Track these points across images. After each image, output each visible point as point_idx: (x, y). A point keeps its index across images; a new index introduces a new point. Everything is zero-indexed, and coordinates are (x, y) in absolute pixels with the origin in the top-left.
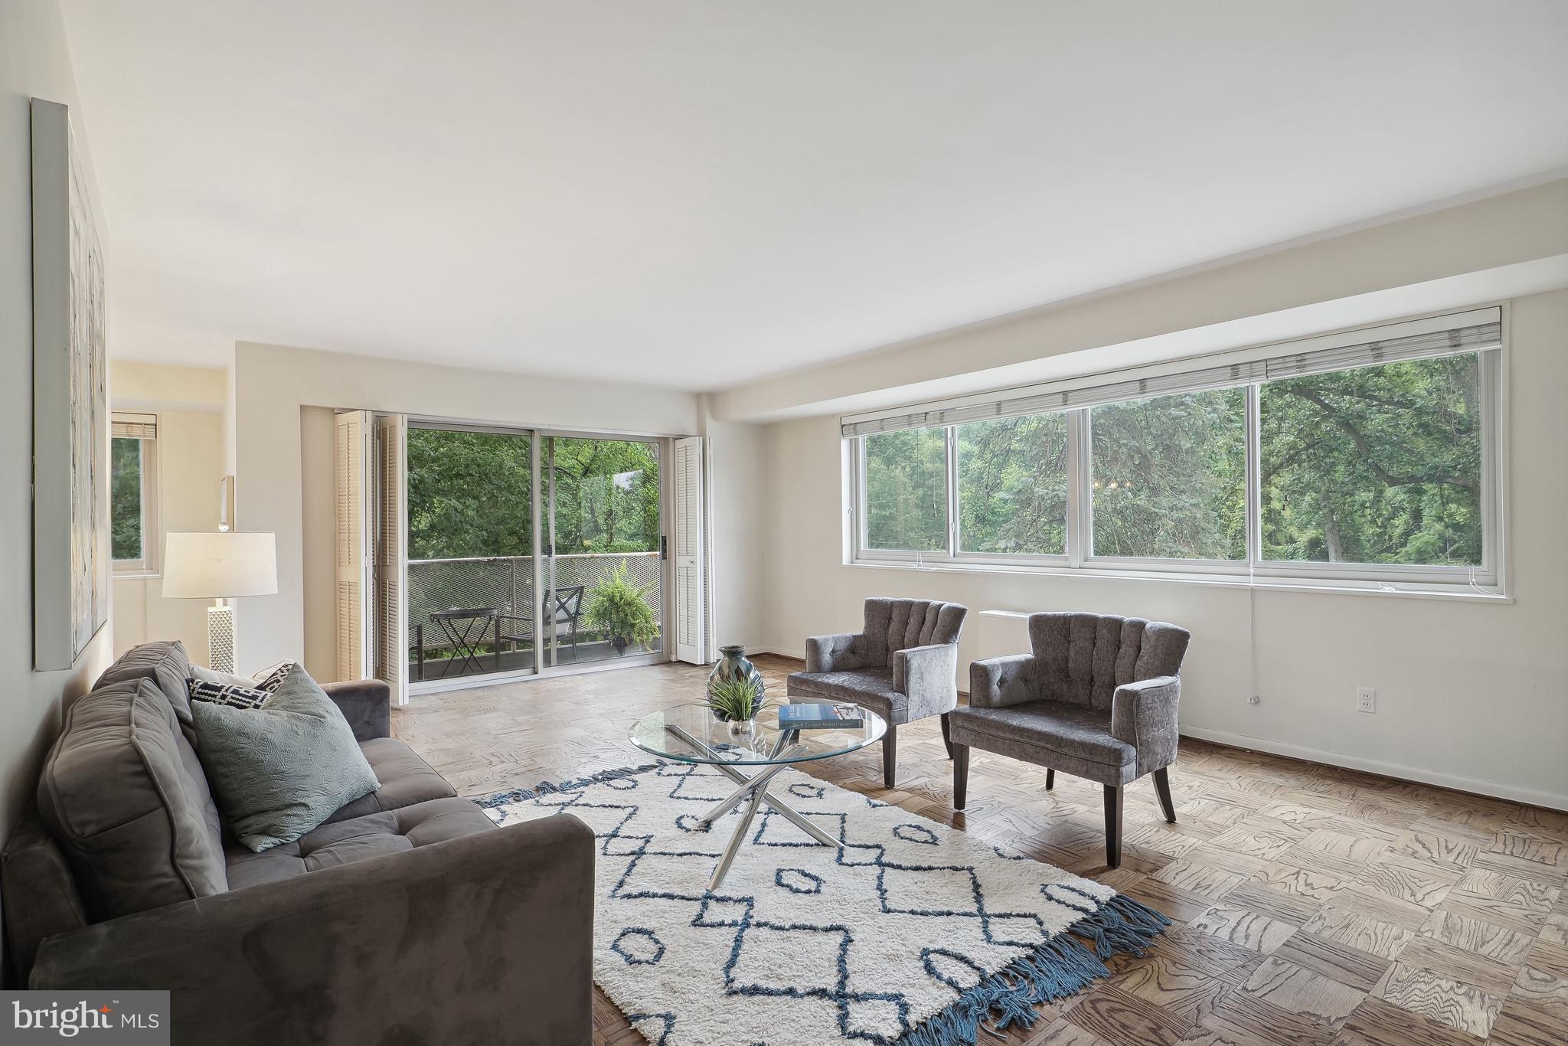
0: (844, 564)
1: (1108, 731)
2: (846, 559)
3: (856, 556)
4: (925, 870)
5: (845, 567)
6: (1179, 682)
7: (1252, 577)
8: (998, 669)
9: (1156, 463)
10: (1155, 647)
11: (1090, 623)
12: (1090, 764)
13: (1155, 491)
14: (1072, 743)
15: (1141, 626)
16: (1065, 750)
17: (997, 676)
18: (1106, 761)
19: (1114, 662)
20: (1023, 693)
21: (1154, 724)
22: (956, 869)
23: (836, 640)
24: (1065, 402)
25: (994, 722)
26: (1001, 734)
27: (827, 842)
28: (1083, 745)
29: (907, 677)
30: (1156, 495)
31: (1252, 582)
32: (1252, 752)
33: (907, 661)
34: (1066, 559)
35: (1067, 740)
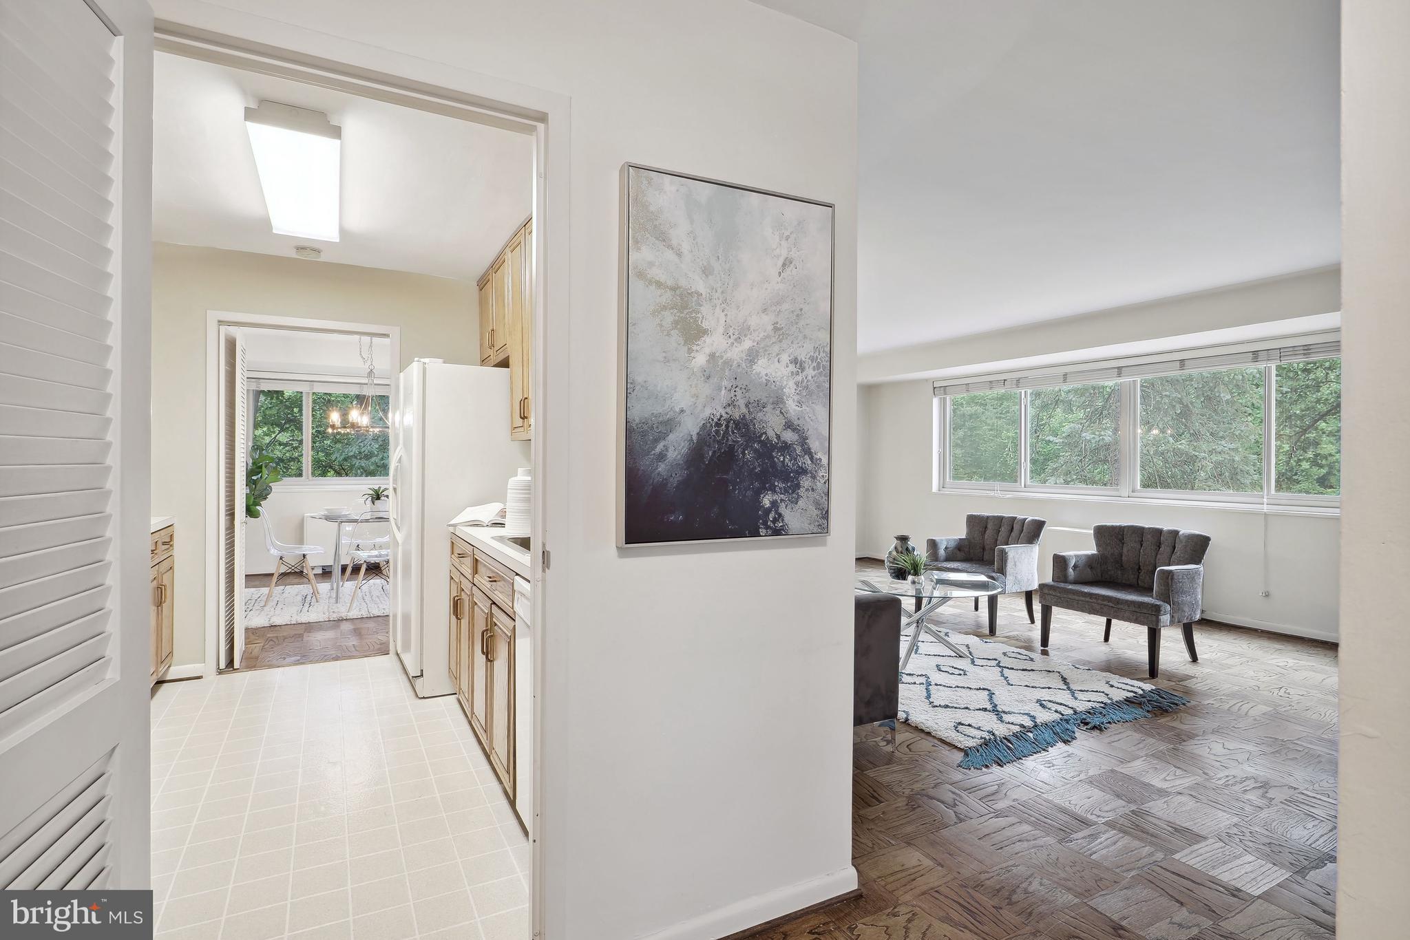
0: (933, 491)
1: (1152, 596)
2: (935, 488)
3: (943, 486)
4: (1029, 671)
5: (935, 494)
6: (1202, 568)
7: (1265, 506)
8: (1073, 558)
9: (1197, 412)
10: (1186, 546)
11: (1139, 532)
12: (1139, 614)
13: (1196, 436)
14: (1127, 601)
15: (1176, 533)
16: (1119, 606)
17: (1072, 563)
18: (1150, 612)
19: (1156, 556)
20: (1089, 575)
21: (1183, 592)
22: (1049, 671)
23: (948, 541)
24: (1119, 375)
25: (1071, 589)
26: (1077, 598)
27: (963, 655)
28: (1133, 603)
29: (1005, 564)
30: (1197, 440)
31: (1265, 508)
32: (1263, 631)
33: (1006, 553)
34: (1118, 490)
35: (1123, 600)
